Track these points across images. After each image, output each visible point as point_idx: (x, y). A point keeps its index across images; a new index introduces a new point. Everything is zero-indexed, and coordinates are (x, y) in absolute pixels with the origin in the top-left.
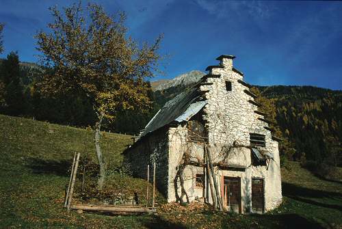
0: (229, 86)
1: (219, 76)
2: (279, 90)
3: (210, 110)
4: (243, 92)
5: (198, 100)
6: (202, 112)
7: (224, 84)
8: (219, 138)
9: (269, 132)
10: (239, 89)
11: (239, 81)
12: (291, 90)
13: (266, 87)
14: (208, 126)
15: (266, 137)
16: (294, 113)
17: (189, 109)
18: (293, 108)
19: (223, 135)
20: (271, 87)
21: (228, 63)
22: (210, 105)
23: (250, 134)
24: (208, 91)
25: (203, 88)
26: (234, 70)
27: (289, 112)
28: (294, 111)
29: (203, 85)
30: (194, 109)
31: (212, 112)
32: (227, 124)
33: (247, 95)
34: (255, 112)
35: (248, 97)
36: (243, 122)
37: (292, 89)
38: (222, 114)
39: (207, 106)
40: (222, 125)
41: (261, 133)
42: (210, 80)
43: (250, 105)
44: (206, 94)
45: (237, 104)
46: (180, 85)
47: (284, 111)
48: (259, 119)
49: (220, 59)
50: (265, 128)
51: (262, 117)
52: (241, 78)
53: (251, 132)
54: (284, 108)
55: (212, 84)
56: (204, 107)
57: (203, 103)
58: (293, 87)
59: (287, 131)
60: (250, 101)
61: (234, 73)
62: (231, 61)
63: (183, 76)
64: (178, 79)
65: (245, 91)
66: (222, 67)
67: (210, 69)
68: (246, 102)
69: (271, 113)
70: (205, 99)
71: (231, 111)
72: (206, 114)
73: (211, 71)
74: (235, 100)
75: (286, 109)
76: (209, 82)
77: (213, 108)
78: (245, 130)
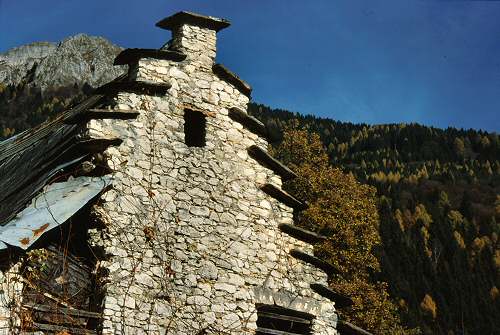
0: (195, 127)
1: (161, 90)
2: (408, 141)
3: (118, 211)
4: (244, 155)
5: (76, 172)
6: (87, 218)
7: (178, 122)
8: (143, 317)
9: (328, 305)
10: (232, 140)
11: (234, 114)
12: (452, 146)
13: (359, 127)
14: (105, 272)
15: (318, 323)
16: (457, 235)
17: (40, 201)
18: (456, 215)
19: (161, 307)
20: (380, 130)
21: (199, 43)
22: (120, 194)
23: (260, 308)
24: (117, 142)
25: (97, 129)
26: (219, 71)
27: (441, 230)
28: (460, 228)
29: (100, 117)
30: (58, 204)
31: (124, 220)
32: (177, 267)
33: (259, 167)
34: (284, 228)
35: (261, 174)
36: (238, 264)
37: (460, 141)
38: (164, 228)
39: (109, 197)
40: (156, 270)
41: (298, 307)
42: (127, 101)
43: (267, 204)
44: (111, 150)
45: (219, 197)
46: (21, 88)
47: (420, 223)
48: (295, 254)
49: (174, 23)
50: (316, 288)
51: (308, 249)
52: (241, 102)
53: (263, 299)
54: (422, 213)
55: (133, 116)
56: (97, 200)
57: (95, 185)
58: (462, 133)
59: (430, 304)
60: (269, 190)
61: (219, 84)
62: (211, 36)
63: (35, 53)
64: (13, 62)
65: (254, 152)
66: (176, 55)
67: (130, 58)
68: (252, 192)
69: (359, 232)
70: (102, 170)
71: (195, 221)
72: (101, 226)
73: (134, 68)
74: (214, 181)
75: (427, 218)
76: (123, 107)
77: (129, 205)
78: (244, 294)
